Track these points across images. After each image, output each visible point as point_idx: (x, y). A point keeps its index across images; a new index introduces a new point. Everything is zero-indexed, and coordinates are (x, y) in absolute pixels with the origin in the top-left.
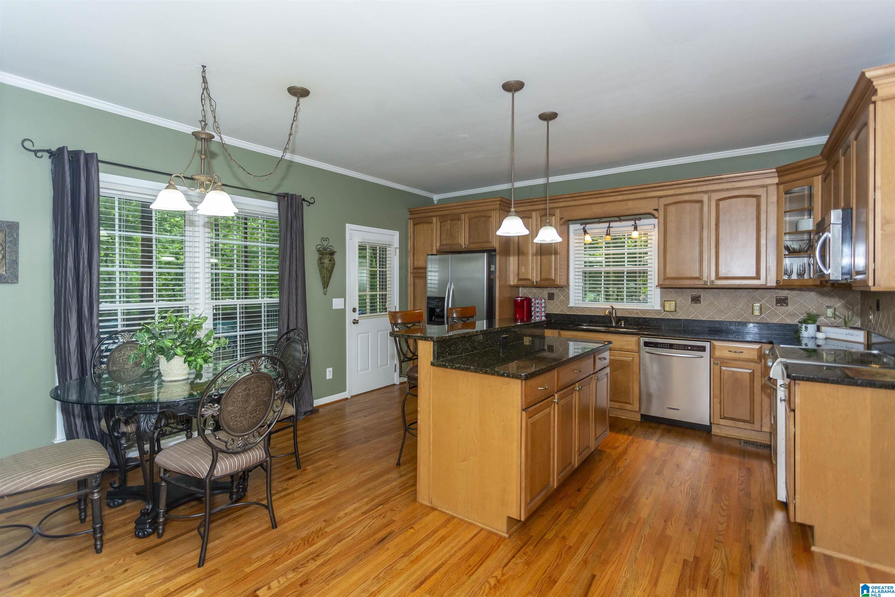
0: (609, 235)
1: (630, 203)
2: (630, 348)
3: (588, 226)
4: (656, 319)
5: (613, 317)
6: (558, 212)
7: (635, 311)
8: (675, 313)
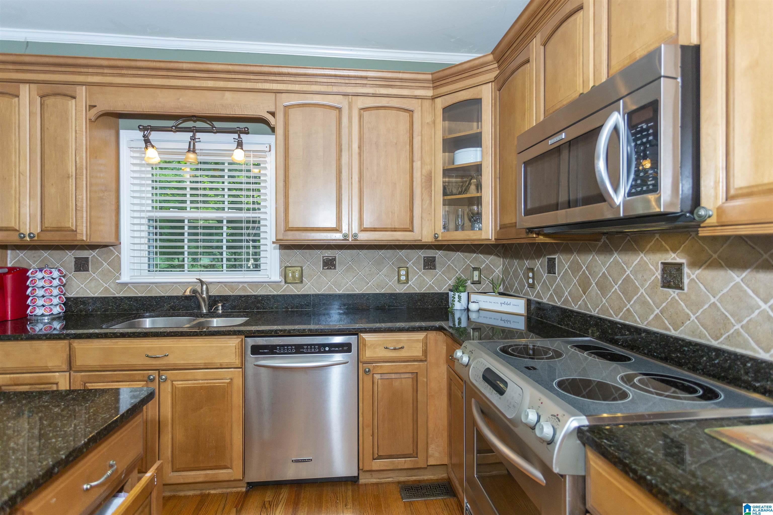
0: (194, 151)
1: (228, 95)
2: (225, 361)
3: (154, 136)
4: (274, 296)
5: (204, 299)
6: (82, 91)
7: (241, 285)
8: (300, 285)
